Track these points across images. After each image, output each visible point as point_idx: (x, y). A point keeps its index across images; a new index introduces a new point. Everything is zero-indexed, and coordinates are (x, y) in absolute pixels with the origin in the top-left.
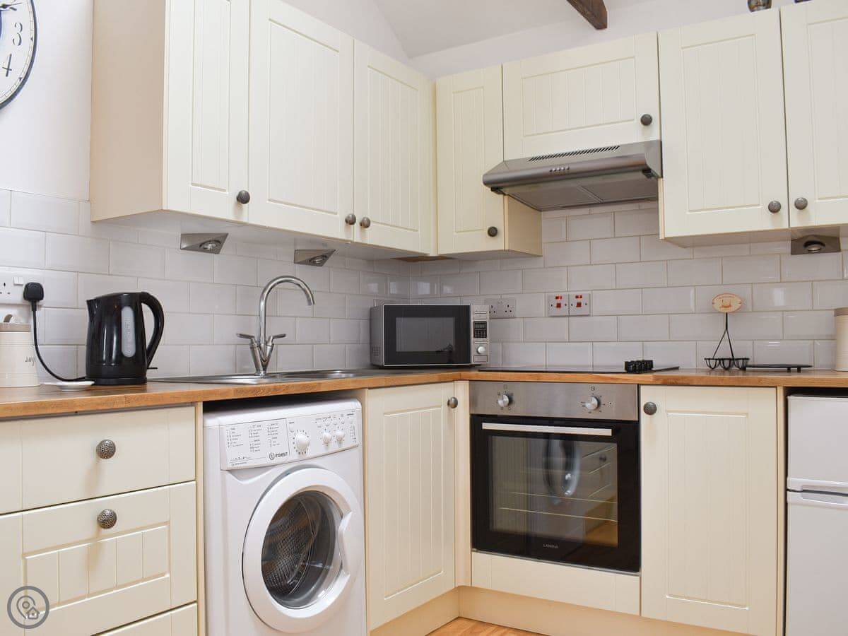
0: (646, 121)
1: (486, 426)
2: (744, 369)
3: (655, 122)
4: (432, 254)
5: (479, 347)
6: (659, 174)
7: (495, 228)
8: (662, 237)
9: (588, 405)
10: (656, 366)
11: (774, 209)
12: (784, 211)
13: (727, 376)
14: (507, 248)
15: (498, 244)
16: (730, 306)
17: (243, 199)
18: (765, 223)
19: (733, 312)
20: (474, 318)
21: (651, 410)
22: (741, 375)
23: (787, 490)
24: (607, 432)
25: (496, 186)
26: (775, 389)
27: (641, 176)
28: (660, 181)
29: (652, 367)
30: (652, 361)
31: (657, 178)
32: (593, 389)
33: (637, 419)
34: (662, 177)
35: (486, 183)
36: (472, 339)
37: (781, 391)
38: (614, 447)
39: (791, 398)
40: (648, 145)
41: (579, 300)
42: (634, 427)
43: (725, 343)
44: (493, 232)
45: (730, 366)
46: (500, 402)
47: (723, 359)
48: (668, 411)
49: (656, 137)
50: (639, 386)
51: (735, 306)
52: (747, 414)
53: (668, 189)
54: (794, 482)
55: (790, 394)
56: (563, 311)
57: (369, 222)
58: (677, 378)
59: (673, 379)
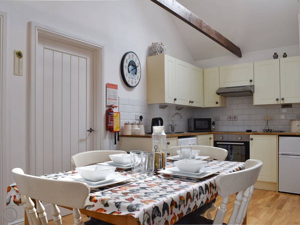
0: (251, 81)
1: (217, 143)
2: (271, 132)
3: (253, 82)
4: (203, 107)
5: (213, 127)
6: (253, 92)
7: (218, 102)
8: (254, 105)
9: (239, 139)
10: (252, 131)
11: (277, 100)
12: (279, 100)
13: (267, 133)
14: (220, 106)
15: (218, 105)
16: (268, 119)
17: (175, 100)
18: (275, 102)
19: (269, 120)
20: (212, 121)
21: (252, 139)
22: (270, 133)
23: (278, 154)
24: (243, 144)
25: (218, 94)
26: (276, 135)
27: (250, 93)
28: (254, 93)
29: (251, 131)
30: (251, 130)
31: (253, 93)
32: (240, 135)
33: (249, 141)
34: (254, 92)
35: (216, 93)
36: (212, 125)
37: (277, 136)
38: (244, 147)
39: (279, 137)
40: (251, 86)
41: (235, 117)
42: (249, 143)
43: (267, 126)
44: (217, 103)
45: (268, 131)
46: (221, 138)
47: (267, 130)
48: (255, 140)
49: (253, 84)
50: (249, 135)
51: (269, 119)
52: (271, 140)
53: (255, 95)
54: (280, 153)
55: (279, 136)
56: (231, 119)
57: (193, 102)
58: (257, 133)
59: (256, 133)
